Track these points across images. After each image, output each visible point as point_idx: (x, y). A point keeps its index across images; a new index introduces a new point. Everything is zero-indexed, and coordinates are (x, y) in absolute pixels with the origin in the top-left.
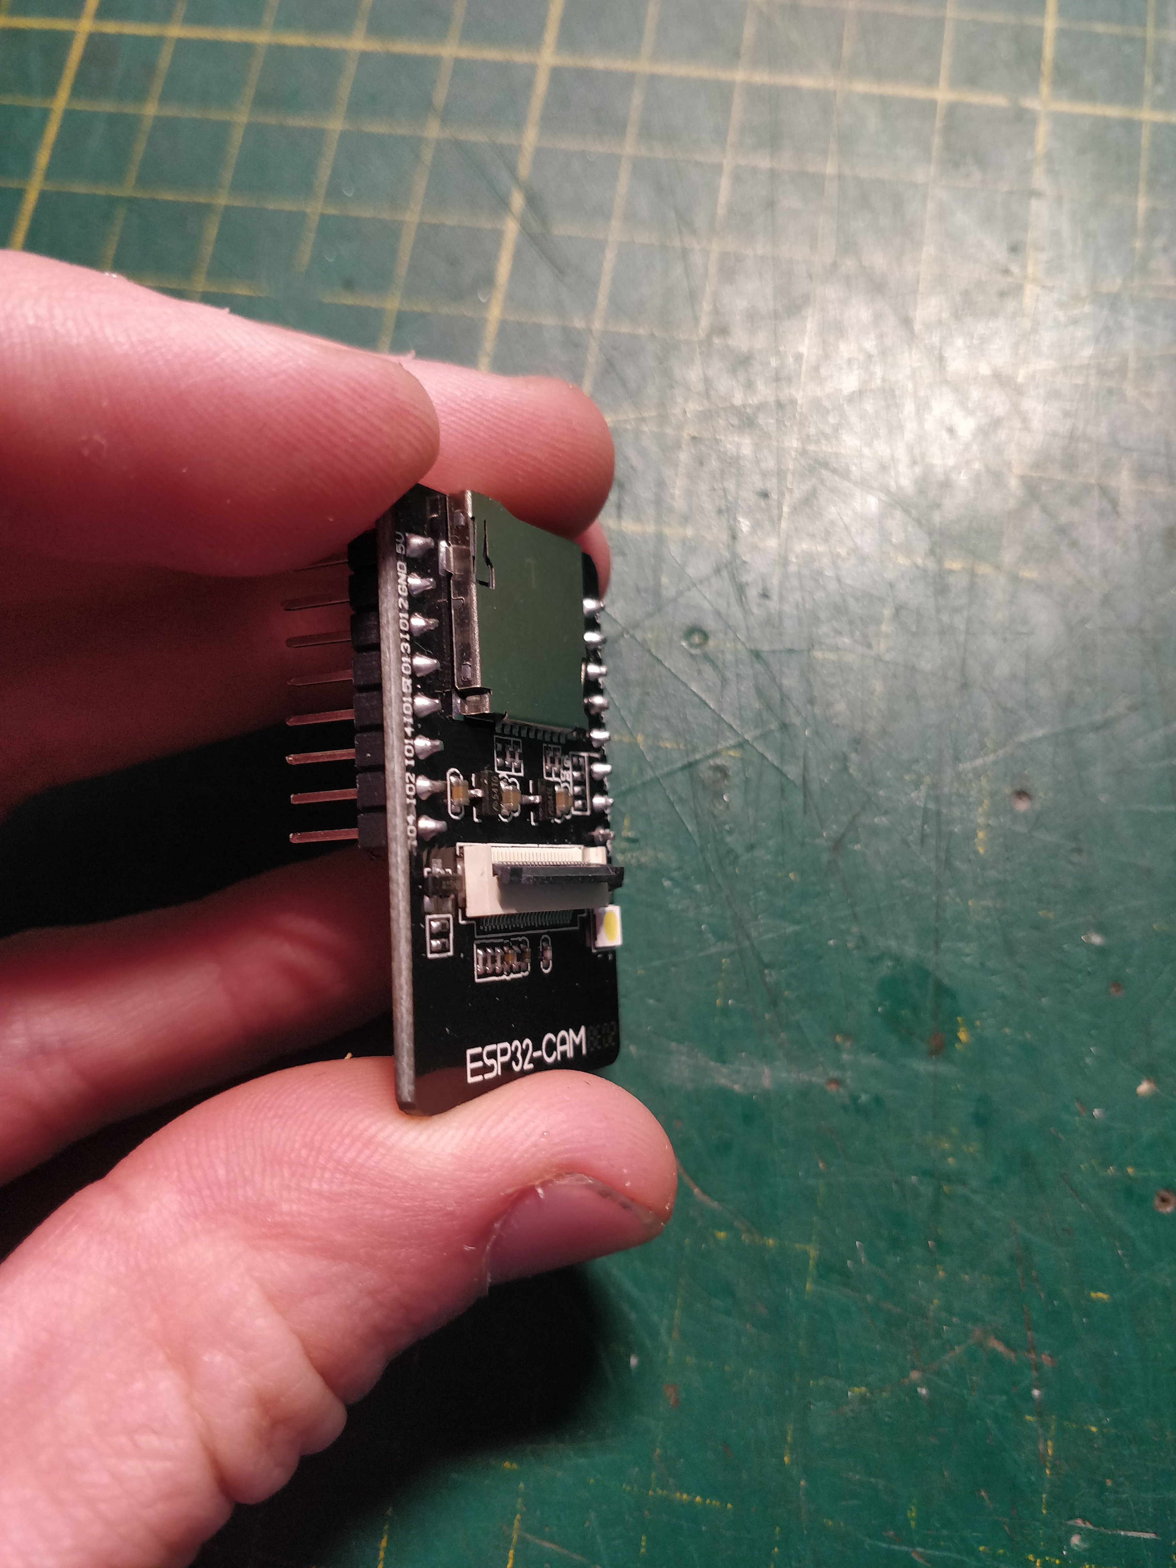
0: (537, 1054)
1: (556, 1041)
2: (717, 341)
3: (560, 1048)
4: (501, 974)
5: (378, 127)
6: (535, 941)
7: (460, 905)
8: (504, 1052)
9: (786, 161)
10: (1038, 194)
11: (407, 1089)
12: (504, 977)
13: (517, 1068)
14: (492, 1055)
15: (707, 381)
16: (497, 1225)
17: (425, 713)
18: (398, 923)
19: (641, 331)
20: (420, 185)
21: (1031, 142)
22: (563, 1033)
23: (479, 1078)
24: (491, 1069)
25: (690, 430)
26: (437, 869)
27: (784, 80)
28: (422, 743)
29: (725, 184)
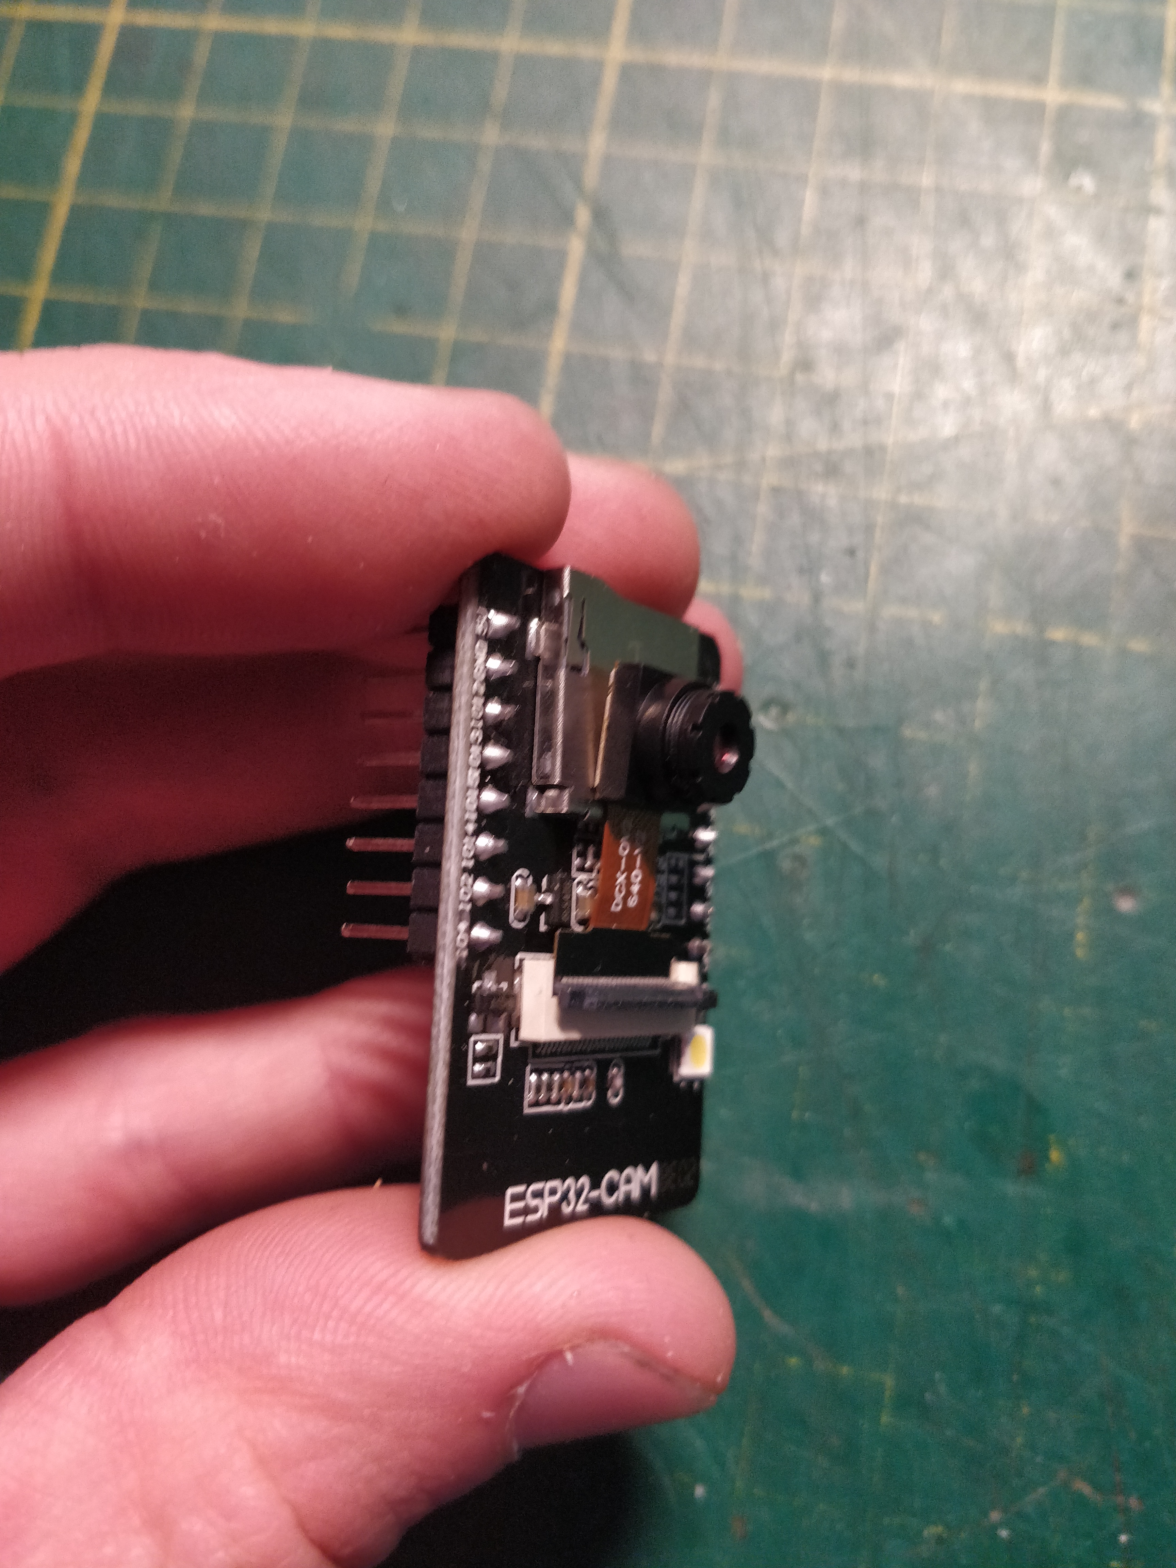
0: (594, 1194)
1: (619, 1180)
2: (800, 378)
3: (623, 1188)
4: (558, 1103)
5: (429, 132)
6: (603, 1068)
7: (513, 1025)
8: (553, 1192)
9: (878, 172)
10: (1156, 211)
11: (430, 1231)
12: (562, 1107)
13: (567, 1210)
14: (538, 1195)
15: (789, 423)
16: (521, 1390)
17: (491, 810)
18: (437, 1045)
19: (719, 366)
20: (478, 198)
21: (1150, 151)
22: (628, 1171)
23: (519, 1220)
24: (535, 1210)
25: (770, 479)
26: (489, 983)
27: (876, 77)
28: (485, 842)
29: (810, 198)
